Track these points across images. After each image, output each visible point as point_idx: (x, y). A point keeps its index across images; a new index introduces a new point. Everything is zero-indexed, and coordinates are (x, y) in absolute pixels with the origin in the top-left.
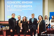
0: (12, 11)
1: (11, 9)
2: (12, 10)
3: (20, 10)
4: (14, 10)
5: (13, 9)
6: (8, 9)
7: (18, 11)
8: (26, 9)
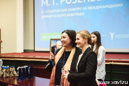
0: (55, 16)
1: (52, 11)
2: (53, 14)
3: (79, 11)
4: (59, 13)
5: (58, 11)
6: (43, 12)
7: (72, 15)
8: (97, 8)
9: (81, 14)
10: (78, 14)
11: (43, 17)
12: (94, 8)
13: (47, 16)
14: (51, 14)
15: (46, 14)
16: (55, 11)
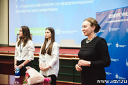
0: (29, 11)
1: (26, 6)
2: (28, 9)
3: (52, 7)
4: (33, 8)
5: (32, 6)
6: (17, 7)
9: (54, 9)
10: (51, 10)
11: (17, 12)
12: (66, 3)
13: (21, 11)
14: (25, 9)
15: (20, 9)
16: (29, 6)
